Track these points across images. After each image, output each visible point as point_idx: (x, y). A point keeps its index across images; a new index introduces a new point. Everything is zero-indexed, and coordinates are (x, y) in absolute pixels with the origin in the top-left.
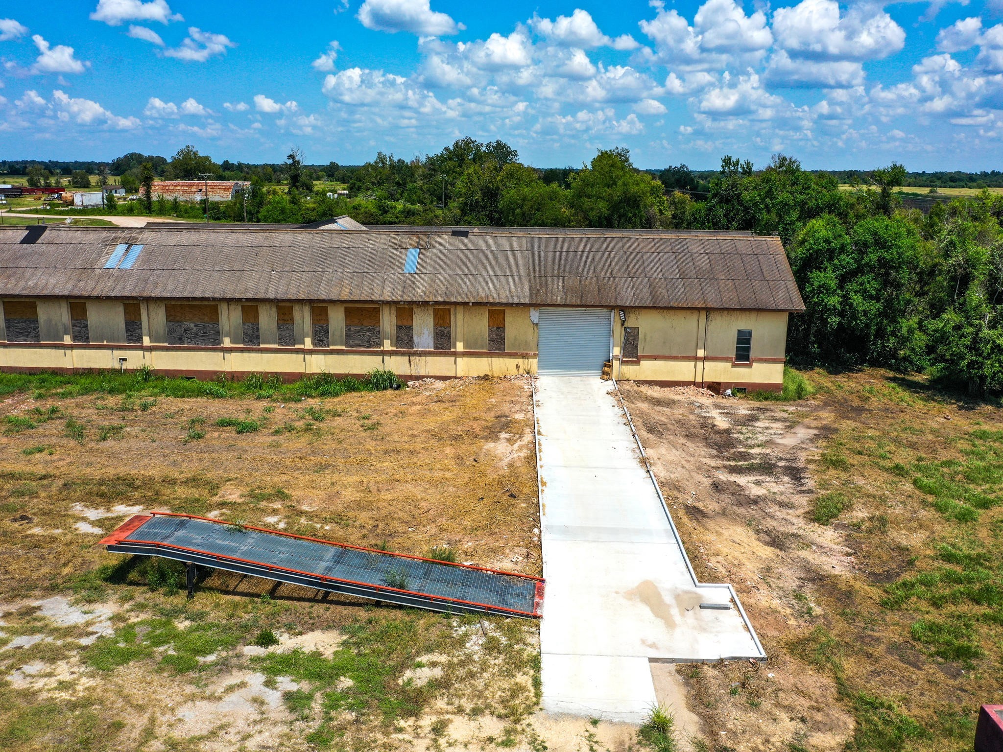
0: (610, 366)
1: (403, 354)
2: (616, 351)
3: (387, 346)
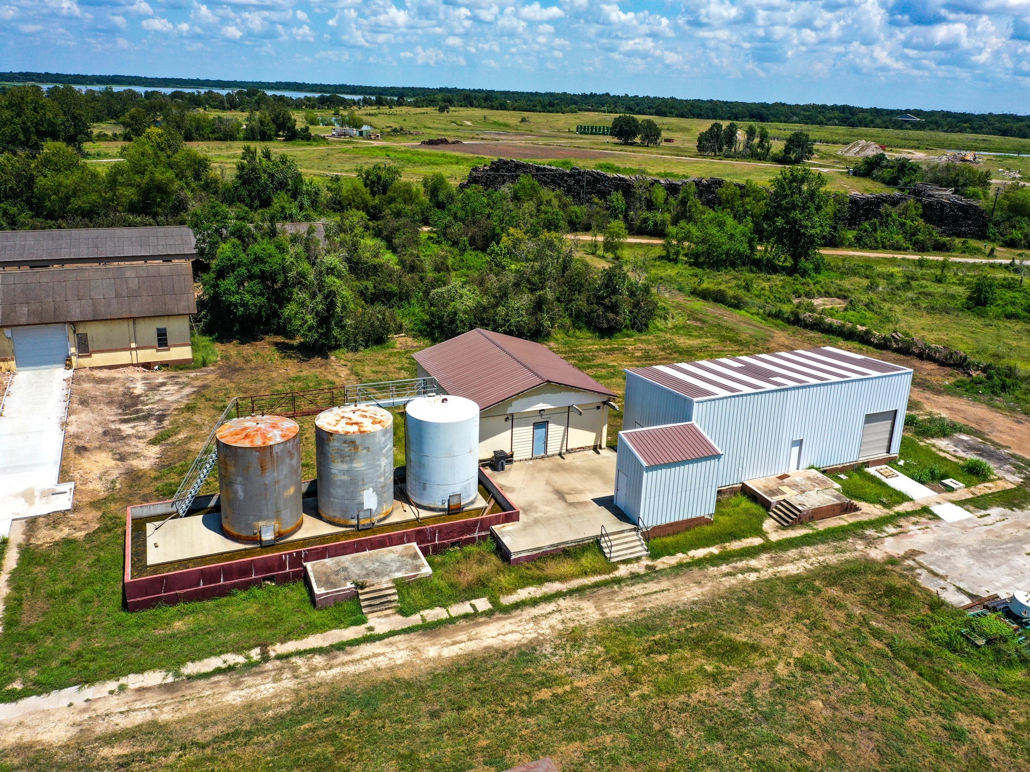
0: (70, 360)
2: (73, 350)
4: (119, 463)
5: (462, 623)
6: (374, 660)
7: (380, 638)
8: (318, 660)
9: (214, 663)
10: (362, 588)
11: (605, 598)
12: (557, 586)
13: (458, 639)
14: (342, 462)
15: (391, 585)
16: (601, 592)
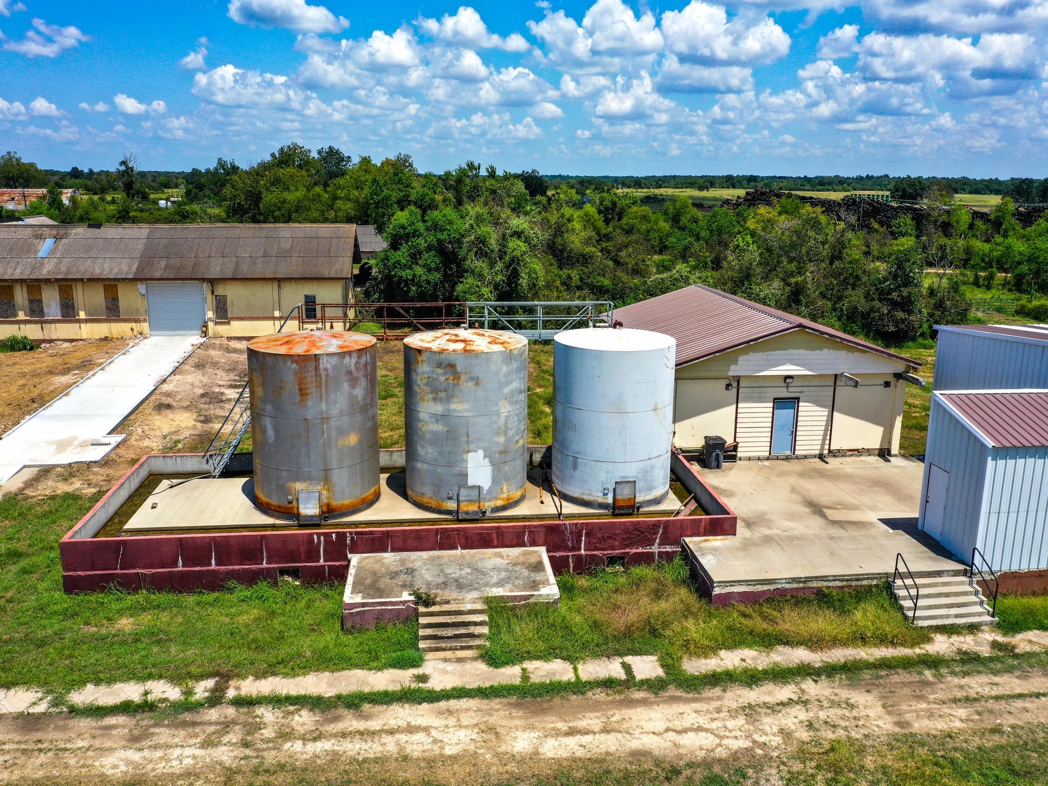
0: (206, 326)
1: (36, 322)
2: (210, 314)
3: (21, 316)
4: (199, 425)
5: (599, 695)
6: (403, 738)
7: (433, 697)
8: (304, 719)
9: (131, 691)
10: (427, 604)
12: (800, 655)
13: (582, 724)
14: (434, 399)
15: (479, 606)
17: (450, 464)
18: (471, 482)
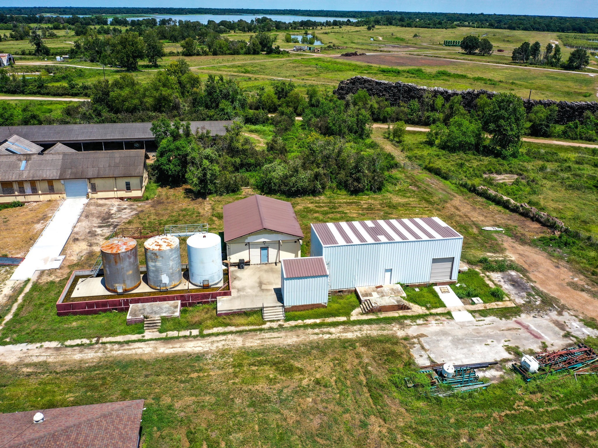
0: (88, 195)
1: (22, 195)
2: (89, 190)
3: (16, 193)
4: (88, 247)
5: (182, 339)
6: (136, 350)
7: (145, 341)
8: (116, 346)
9: (78, 341)
10: (146, 318)
11: (251, 337)
12: (233, 329)
13: (175, 346)
14: (153, 262)
15: (159, 318)
16: (250, 334)
17: (157, 278)
18: (163, 282)
